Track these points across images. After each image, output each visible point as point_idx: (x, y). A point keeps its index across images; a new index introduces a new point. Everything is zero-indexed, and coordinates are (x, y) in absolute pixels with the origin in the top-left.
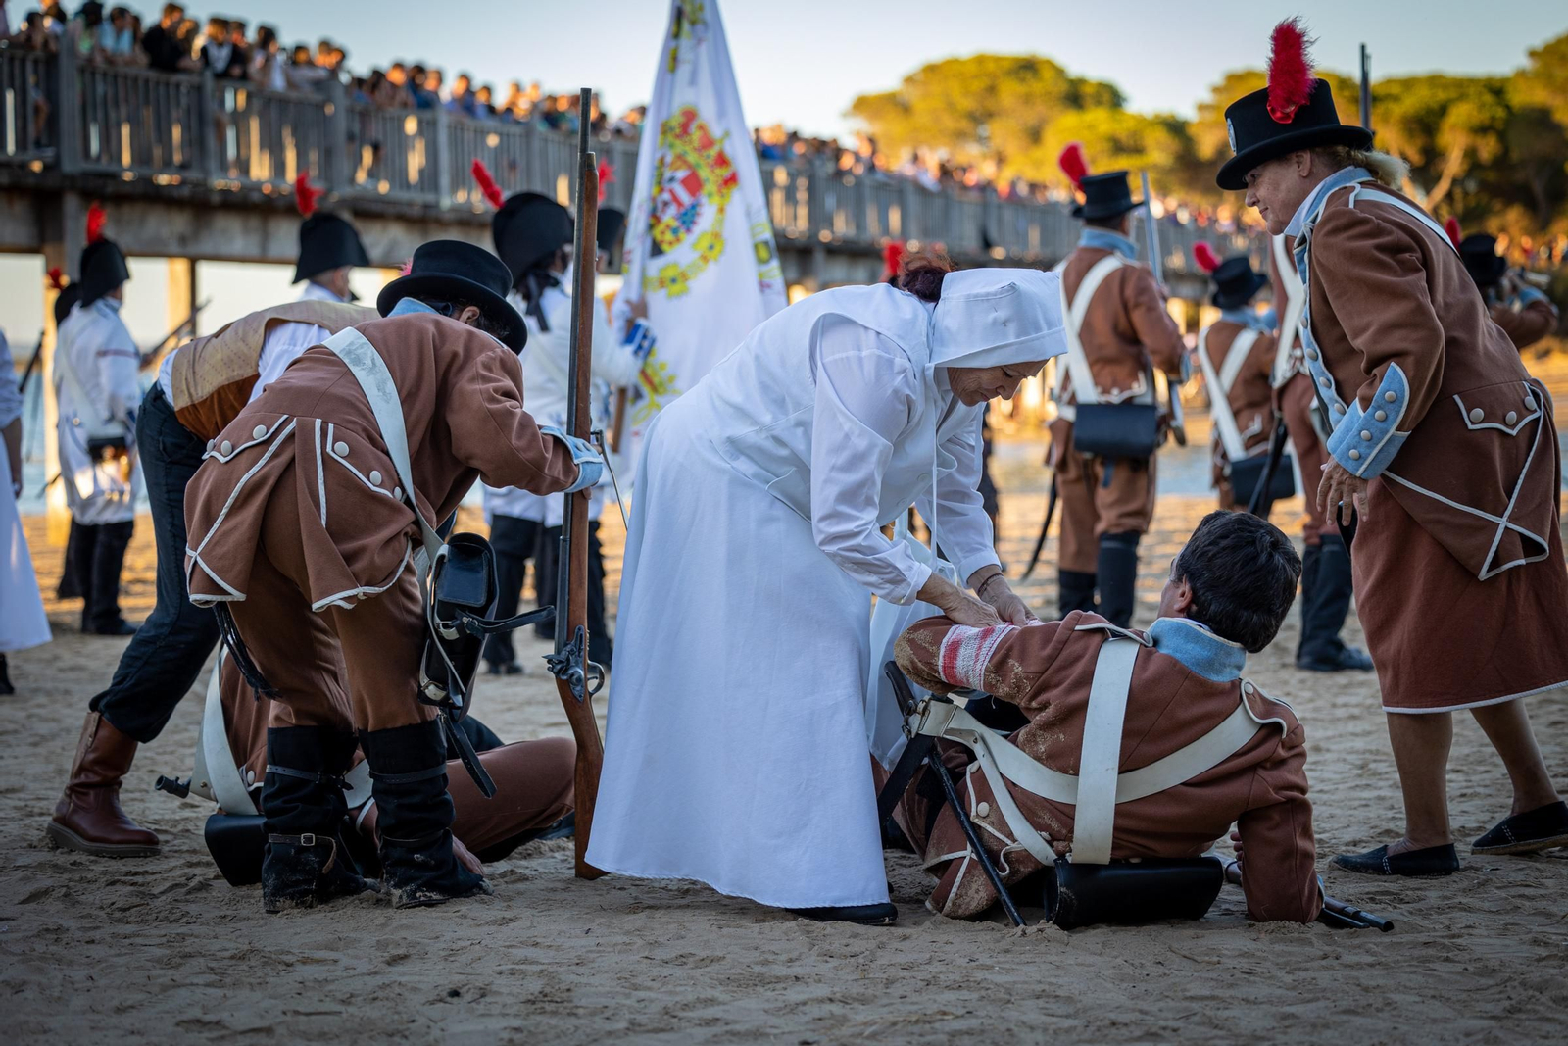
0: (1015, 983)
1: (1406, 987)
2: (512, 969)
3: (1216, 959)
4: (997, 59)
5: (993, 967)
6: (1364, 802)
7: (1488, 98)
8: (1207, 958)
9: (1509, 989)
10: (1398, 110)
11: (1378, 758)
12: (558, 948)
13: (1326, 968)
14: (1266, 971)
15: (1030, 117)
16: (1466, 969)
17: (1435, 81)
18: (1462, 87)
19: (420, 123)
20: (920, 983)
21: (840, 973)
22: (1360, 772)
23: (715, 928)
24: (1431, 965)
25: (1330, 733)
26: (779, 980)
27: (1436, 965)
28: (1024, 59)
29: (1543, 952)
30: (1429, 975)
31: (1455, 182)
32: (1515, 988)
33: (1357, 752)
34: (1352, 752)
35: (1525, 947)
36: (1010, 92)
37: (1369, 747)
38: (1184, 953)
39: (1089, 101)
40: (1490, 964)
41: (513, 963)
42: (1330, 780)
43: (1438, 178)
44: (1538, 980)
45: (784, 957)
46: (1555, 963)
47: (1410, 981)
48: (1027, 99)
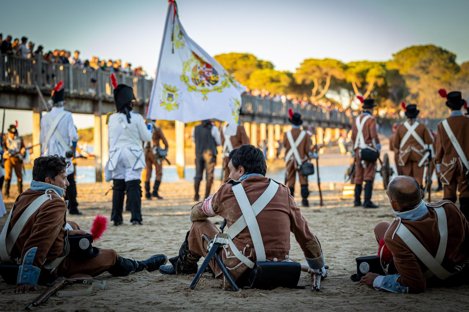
0: (251, 309)
1: (369, 310)
2: (95, 306)
3: (311, 302)
4: (237, 54)
5: (244, 305)
6: (352, 261)
7: (381, 68)
8: (308, 302)
9: (400, 310)
10: (354, 71)
11: (356, 249)
12: (109, 300)
13: (345, 305)
14: (327, 306)
15: (247, 71)
16: (387, 305)
17: (365, 62)
18: (373, 64)
19: (64, 67)
20: (221, 309)
21: (197, 307)
22: (350, 253)
23: (158, 295)
24: (376, 304)
25: (341, 243)
26: (178, 309)
27: (378, 304)
28: (245, 54)
29: (410, 300)
30: (376, 307)
31: (371, 92)
32: (402, 310)
33: (349, 248)
34: (348, 248)
35: (404, 299)
36: (240, 64)
37: (352, 247)
38: (301, 301)
39: (264, 66)
40: (394, 303)
41: (96, 304)
42: (342, 256)
43: (366, 91)
44: (409, 307)
45: (180, 303)
46: (414, 303)
47: (370, 308)
48: (246, 66)
